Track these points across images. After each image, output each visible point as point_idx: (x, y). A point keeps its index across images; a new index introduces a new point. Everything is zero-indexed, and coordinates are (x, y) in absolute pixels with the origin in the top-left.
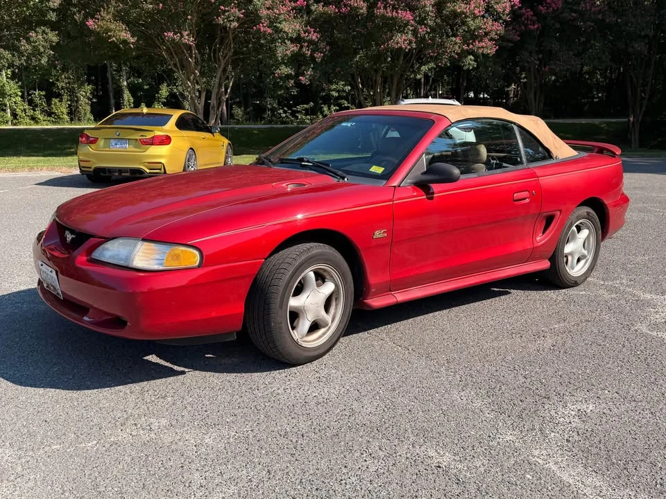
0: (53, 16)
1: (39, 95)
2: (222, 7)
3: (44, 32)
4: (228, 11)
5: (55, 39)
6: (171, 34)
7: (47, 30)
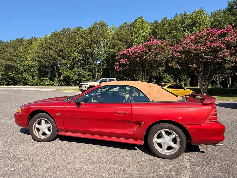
0: (164, 64)
1: (178, 81)
2: (205, 56)
3: (162, 68)
4: (207, 57)
5: (164, 69)
6: (189, 65)
7: (162, 67)
